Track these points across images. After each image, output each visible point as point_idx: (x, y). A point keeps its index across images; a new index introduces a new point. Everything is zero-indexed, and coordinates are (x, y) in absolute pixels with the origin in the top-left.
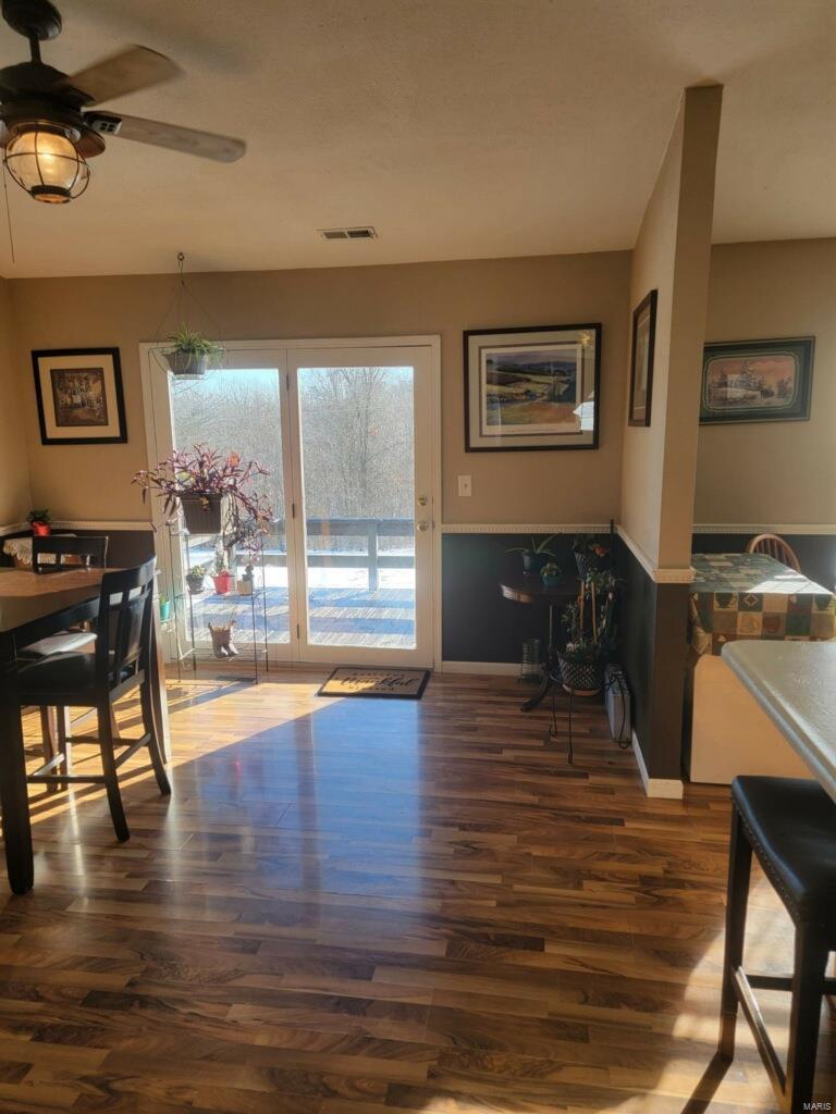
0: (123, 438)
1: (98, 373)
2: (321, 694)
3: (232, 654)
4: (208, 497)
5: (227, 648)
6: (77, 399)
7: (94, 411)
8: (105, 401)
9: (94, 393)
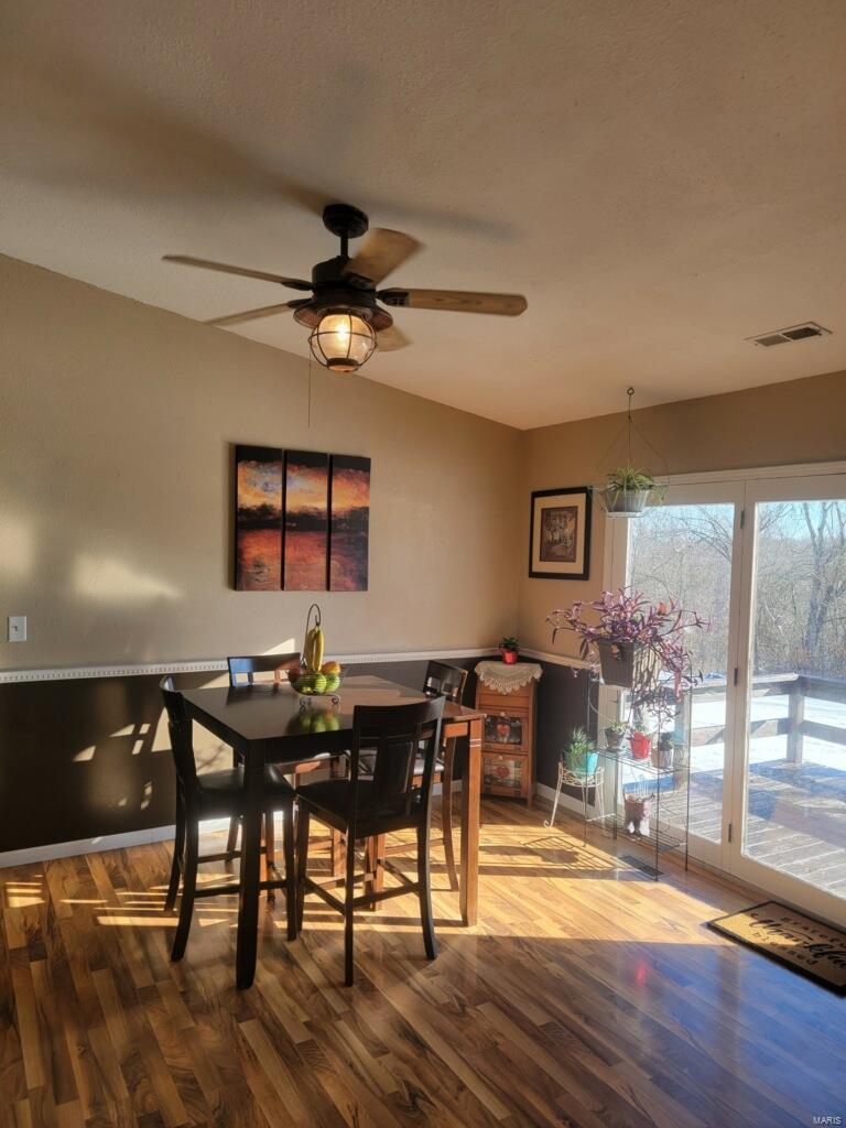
0: (585, 576)
1: (574, 510)
2: (711, 926)
3: (637, 833)
4: (620, 646)
5: (637, 825)
6: (557, 537)
7: (567, 548)
8: (576, 537)
9: (568, 531)
